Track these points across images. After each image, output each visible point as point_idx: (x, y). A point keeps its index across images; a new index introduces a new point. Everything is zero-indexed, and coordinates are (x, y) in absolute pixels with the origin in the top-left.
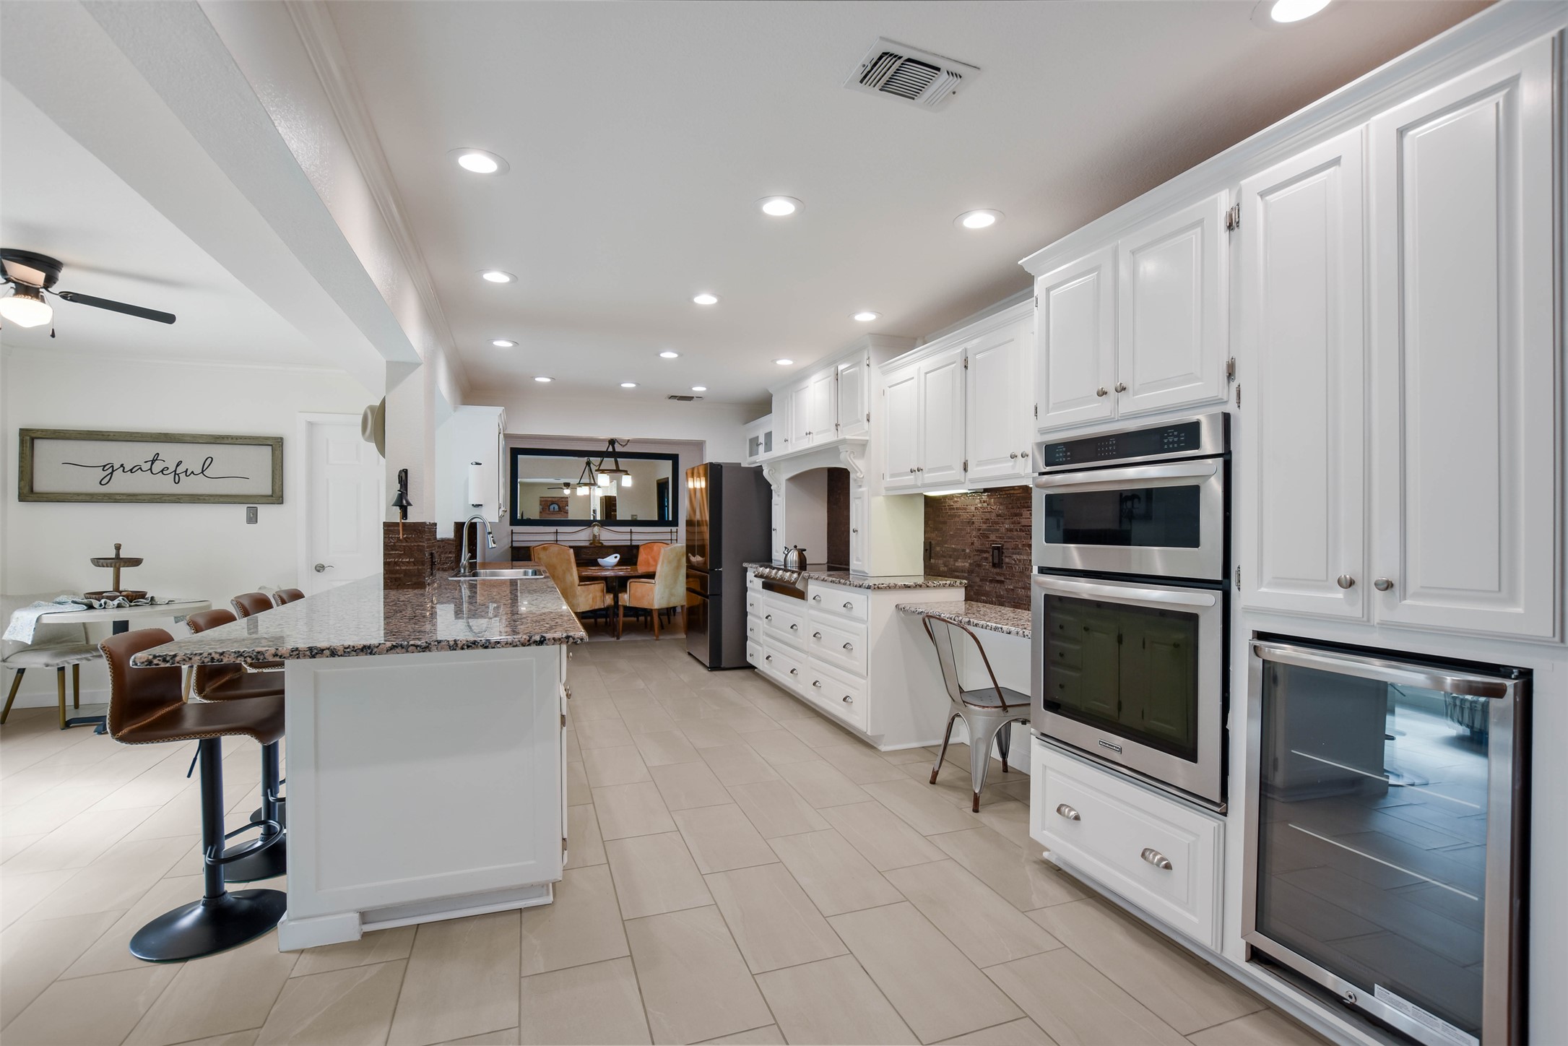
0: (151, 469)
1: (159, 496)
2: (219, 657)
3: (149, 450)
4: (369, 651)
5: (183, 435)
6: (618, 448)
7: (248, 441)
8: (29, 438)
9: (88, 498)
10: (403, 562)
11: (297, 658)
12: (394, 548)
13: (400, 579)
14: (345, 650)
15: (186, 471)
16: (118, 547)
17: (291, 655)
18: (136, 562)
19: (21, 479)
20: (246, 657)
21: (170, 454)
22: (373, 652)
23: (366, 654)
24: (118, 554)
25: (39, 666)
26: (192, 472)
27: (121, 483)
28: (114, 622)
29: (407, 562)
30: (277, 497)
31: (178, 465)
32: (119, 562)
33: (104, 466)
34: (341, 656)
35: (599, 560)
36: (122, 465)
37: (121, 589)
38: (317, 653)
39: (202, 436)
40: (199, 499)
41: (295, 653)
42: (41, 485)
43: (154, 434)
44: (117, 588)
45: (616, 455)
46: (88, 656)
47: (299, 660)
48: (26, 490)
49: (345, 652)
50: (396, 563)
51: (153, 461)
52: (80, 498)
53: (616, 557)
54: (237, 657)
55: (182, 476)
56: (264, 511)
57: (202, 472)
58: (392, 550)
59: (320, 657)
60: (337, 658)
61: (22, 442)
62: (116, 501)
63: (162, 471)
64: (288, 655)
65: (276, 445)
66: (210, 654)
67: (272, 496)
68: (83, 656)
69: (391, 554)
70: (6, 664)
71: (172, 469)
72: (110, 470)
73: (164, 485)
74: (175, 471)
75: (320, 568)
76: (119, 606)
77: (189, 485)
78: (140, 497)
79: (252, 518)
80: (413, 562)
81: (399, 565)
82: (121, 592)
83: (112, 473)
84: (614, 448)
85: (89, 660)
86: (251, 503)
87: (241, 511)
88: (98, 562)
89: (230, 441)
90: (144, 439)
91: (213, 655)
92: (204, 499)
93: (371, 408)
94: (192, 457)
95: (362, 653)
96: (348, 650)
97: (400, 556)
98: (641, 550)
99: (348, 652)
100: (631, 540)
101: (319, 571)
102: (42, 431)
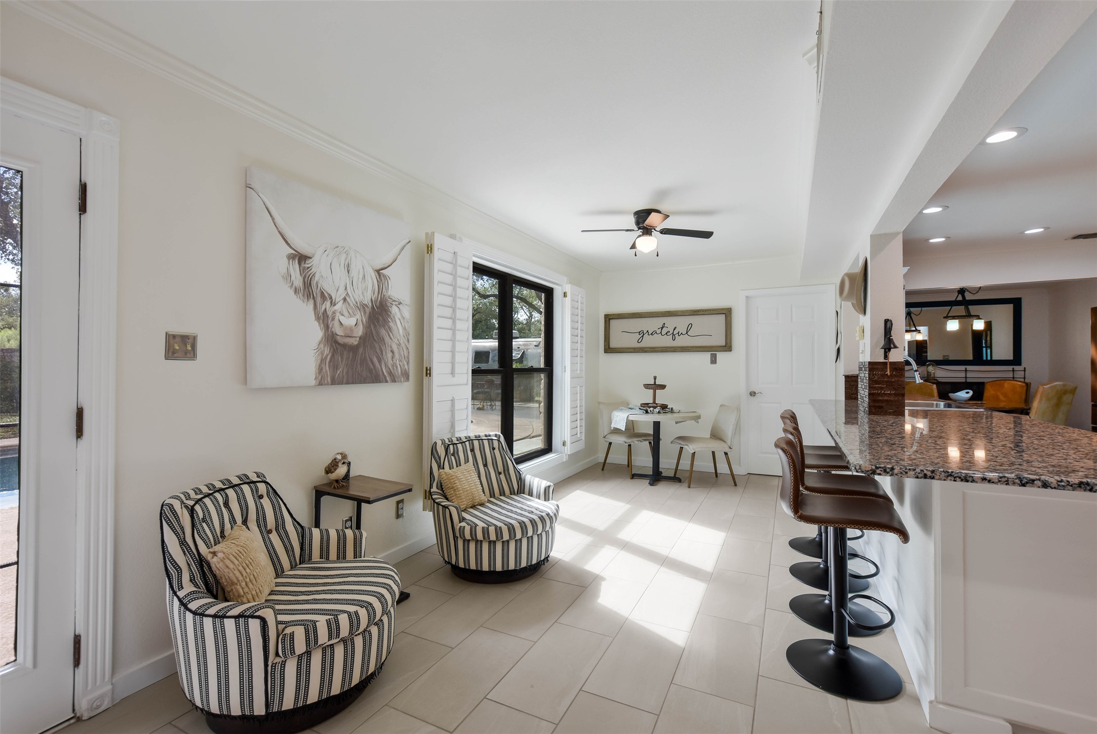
0: (661, 333)
1: (665, 348)
2: (931, 475)
3: (659, 322)
4: (1088, 488)
5: (677, 311)
6: (969, 297)
7: (712, 312)
8: (608, 318)
9: (633, 350)
10: (885, 394)
11: (1007, 484)
12: (876, 382)
13: (882, 407)
14: (1059, 483)
15: (678, 333)
16: (655, 378)
17: (1000, 481)
18: (663, 387)
19: (605, 341)
20: (955, 477)
21: (671, 322)
22: (1094, 490)
23: (1085, 490)
24: (655, 382)
25: (621, 442)
26: (682, 333)
27: (648, 342)
28: (654, 422)
29: (889, 394)
30: (727, 347)
31: (674, 330)
32: (656, 387)
33: (640, 332)
34: (1055, 488)
35: (951, 395)
36: (647, 331)
37: (657, 402)
38: (1027, 483)
39: (687, 311)
40: (686, 349)
41: (1003, 480)
42: (613, 344)
43: (663, 312)
44: (654, 402)
45: (966, 303)
46: (641, 439)
47: (1008, 486)
48: (607, 347)
49: (1059, 485)
50: (879, 394)
51: (662, 328)
52: (629, 350)
53: (967, 393)
54: (948, 476)
55: (677, 336)
56: (720, 356)
57: (687, 333)
58: (876, 384)
59: (1031, 487)
60: (1049, 490)
61: (605, 321)
62: (645, 352)
63: (666, 334)
64: (997, 481)
65: (727, 313)
66: (922, 471)
67: (725, 346)
68: (639, 439)
69: (875, 387)
70: (605, 439)
71: (671, 332)
72: (642, 334)
73: (667, 341)
74: (673, 333)
75: (753, 394)
76: (659, 412)
77: (681, 341)
78: (656, 349)
79: (714, 361)
80: (894, 394)
81: (882, 396)
82: (657, 404)
83: (643, 336)
84: (964, 297)
85: (641, 442)
86: (713, 351)
87: (707, 356)
88: (647, 386)
89: (702, 313)
90: (658, 316)
91: (925, 472)
92: (688, 349)
93: (851, 277)
94: (681, 323)
95: (1079, 489)
96: (1063, 484)
97: (881, 388)
98: (988, 387)
99: (1063, 486)
100: (966, 378)
101: (751, 395)
102: (614, 315)
